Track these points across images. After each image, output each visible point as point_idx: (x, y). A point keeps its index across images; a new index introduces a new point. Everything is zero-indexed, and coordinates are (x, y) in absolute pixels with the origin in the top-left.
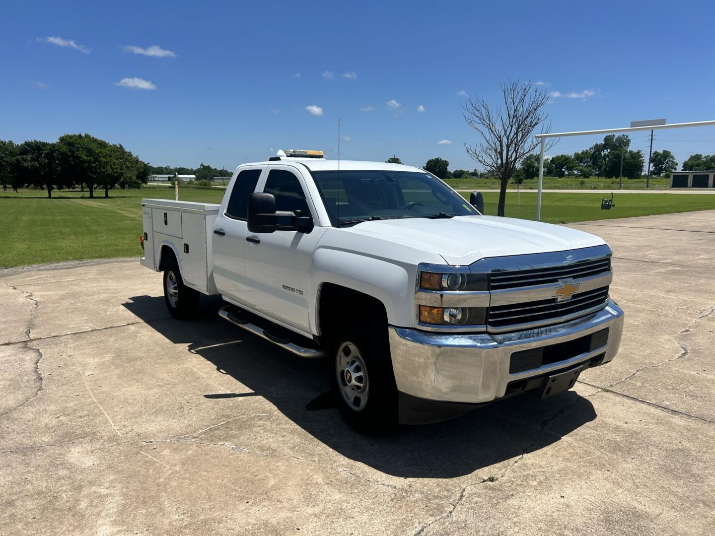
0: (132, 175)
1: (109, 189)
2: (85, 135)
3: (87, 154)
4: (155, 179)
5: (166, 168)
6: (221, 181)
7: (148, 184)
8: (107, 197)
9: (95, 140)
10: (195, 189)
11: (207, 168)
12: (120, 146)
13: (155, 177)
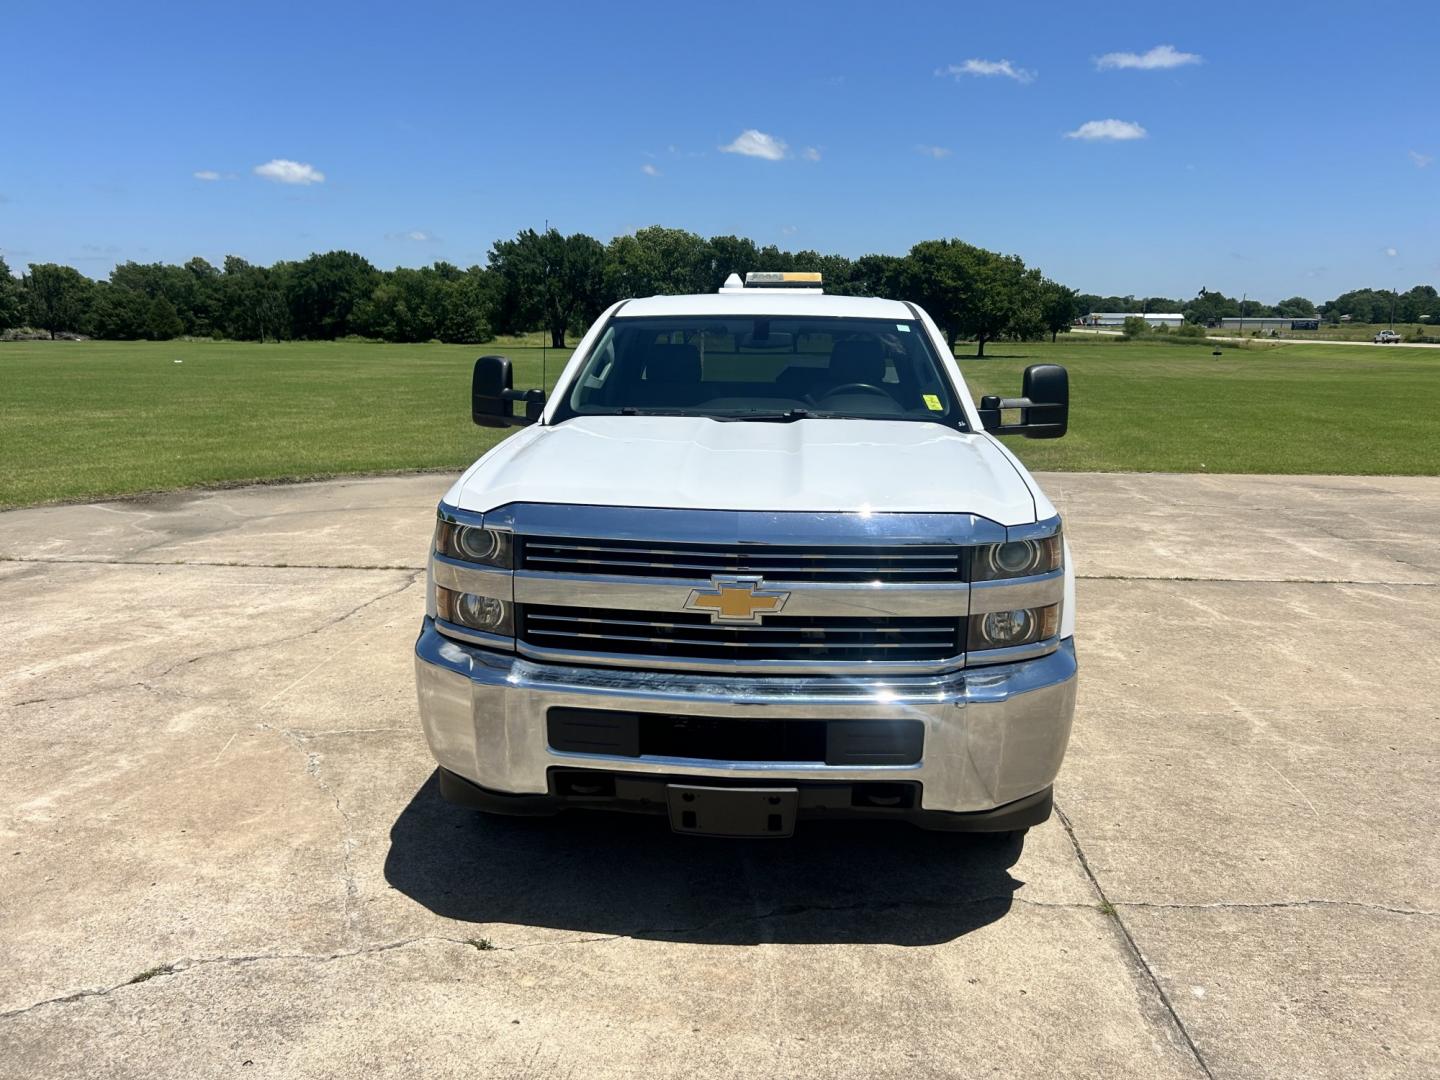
0: (1033, 314)
1: (988, 340)
2: (953, 240)
3: (955, 275)
4: (1099, 322)
5: (1126, 300)
6: (1238, 326)
7: (1072, 330)
8: (980, 356)
9: (970, 251)
10: (1168, 344)
11: (1216, 299)
12: (1018, 259)
13: (1100, 318)
